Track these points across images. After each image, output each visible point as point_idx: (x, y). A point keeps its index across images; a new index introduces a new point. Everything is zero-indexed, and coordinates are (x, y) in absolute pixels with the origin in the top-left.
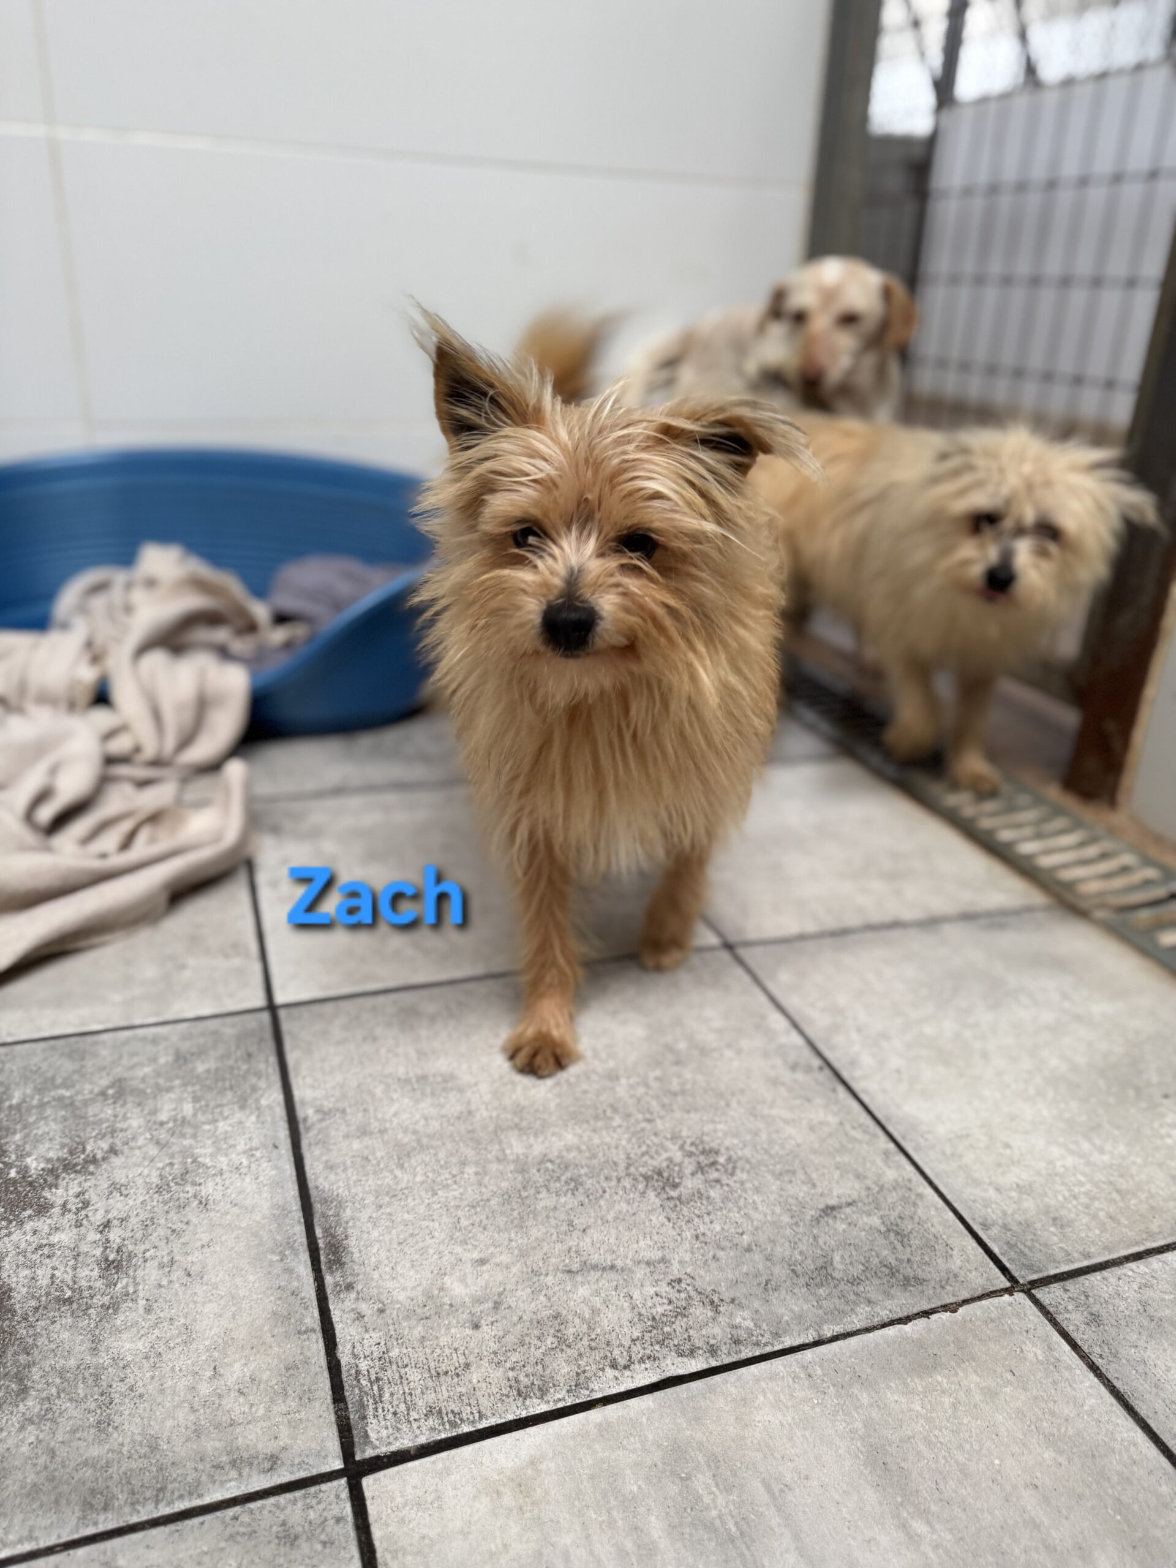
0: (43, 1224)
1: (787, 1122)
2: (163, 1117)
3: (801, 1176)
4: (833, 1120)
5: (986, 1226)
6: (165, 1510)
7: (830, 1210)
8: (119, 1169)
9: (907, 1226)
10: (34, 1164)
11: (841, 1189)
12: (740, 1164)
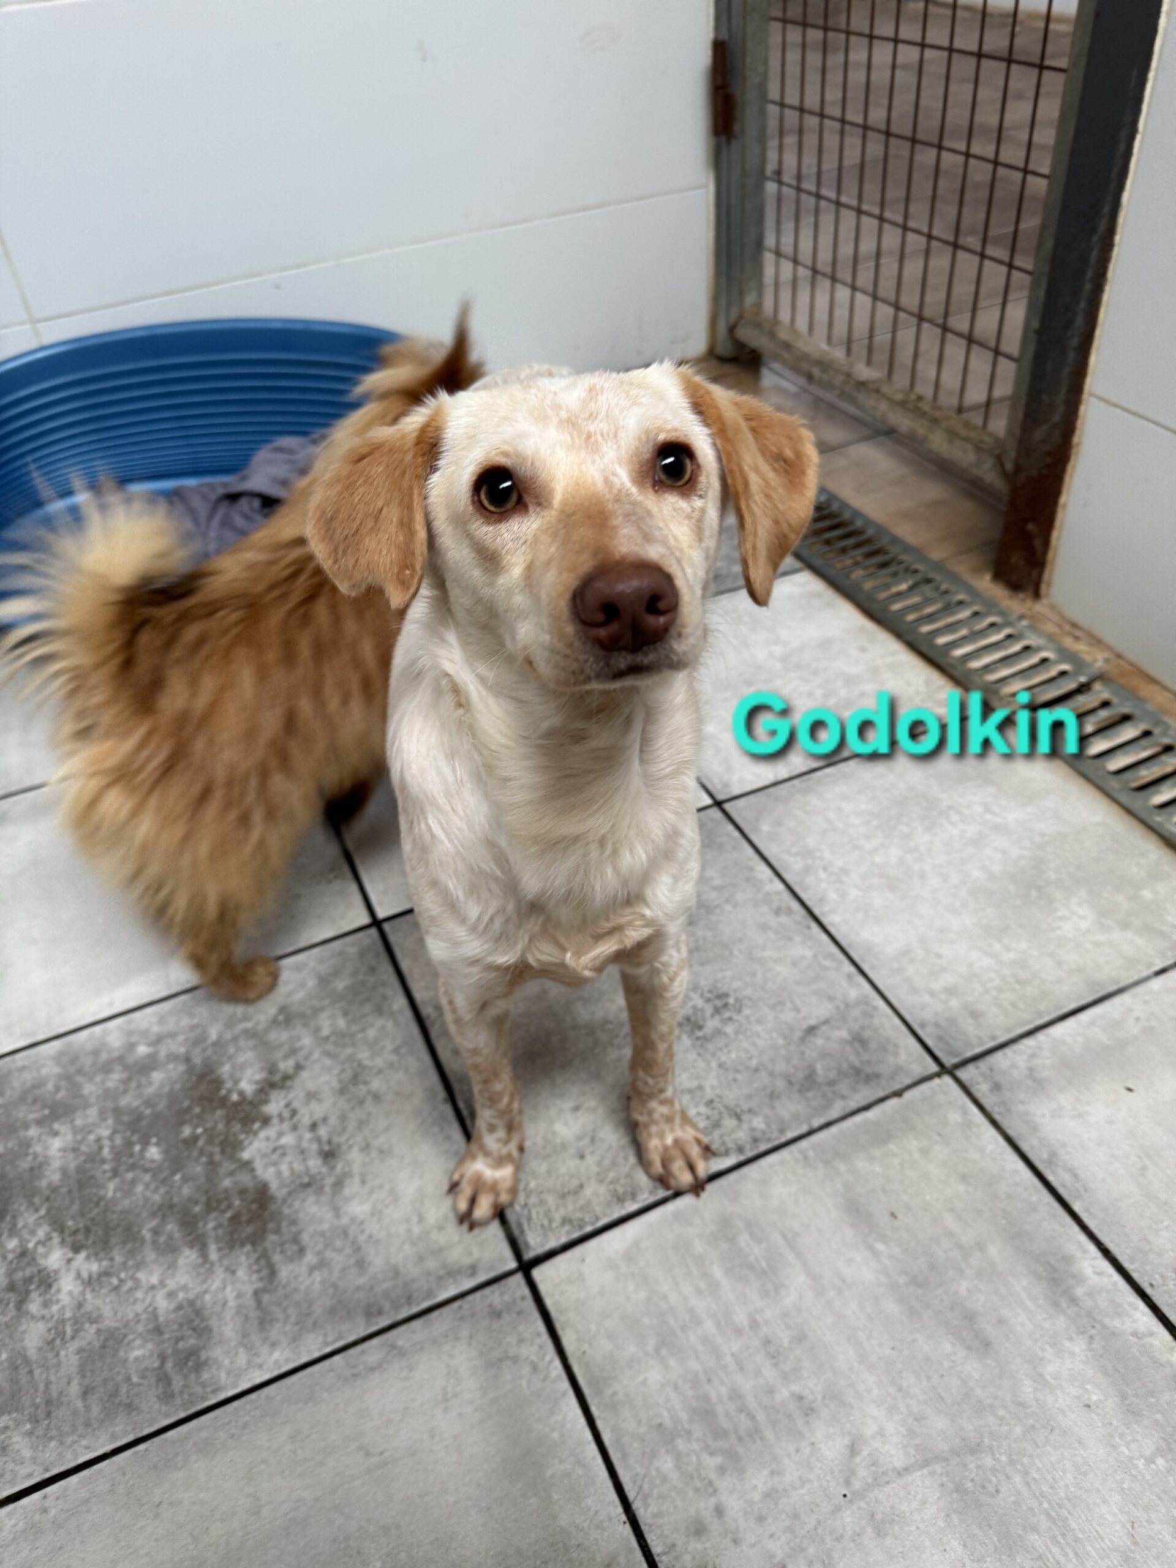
0: (271, 1132)
1: (776, 961)
2: (325, 1032)
3: (789, 1005)
4: (809, 953)
5: (923, 1026)
6: (415, 1309)
7: (812, 1030)
8: (307, 1080)
9: (867, 1034)
10: (247, 1087)
11: (818, 1011)
12: (746, 1002)
